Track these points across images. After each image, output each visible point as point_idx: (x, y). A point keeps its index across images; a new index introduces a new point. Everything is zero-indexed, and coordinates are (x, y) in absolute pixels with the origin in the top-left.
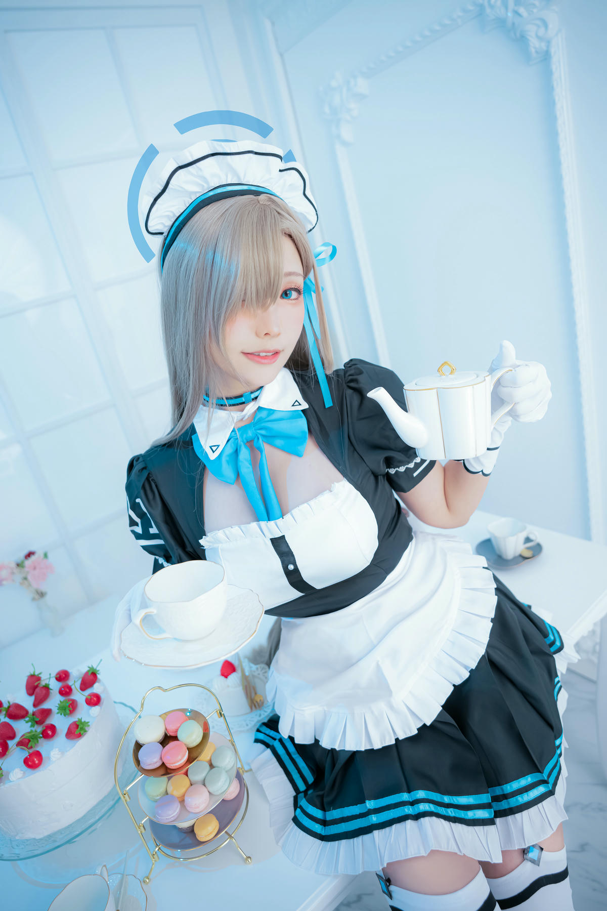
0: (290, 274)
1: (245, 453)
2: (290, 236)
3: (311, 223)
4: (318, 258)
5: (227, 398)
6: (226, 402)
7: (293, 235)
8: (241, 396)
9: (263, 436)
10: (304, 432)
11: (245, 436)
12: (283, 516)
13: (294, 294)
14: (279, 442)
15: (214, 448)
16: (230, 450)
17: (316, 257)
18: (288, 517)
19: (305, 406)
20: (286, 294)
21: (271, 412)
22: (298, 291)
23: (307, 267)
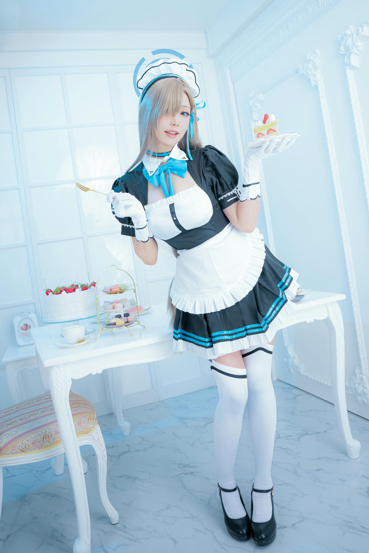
0: (185, 106)
1: (163, 175)
2: (187, 93)
3: (197, 94)
4: (197, 106)
5: (157, 153)
6: (156, 155)
7: (188, 93)
8: (163, 153)
9: (170, 169)
10: (185, 168)
11: (163, 169)
12: (175, 195)
13: (186, 114)
14: (175, 172)
15: (151, 172)
16: (157, 173)
17: (197, 105)
18: (177, 195)
19: (187, 159)
20: (183, 113)
21: (174, 160)
22: (188, 114)
23: (192, 106)
